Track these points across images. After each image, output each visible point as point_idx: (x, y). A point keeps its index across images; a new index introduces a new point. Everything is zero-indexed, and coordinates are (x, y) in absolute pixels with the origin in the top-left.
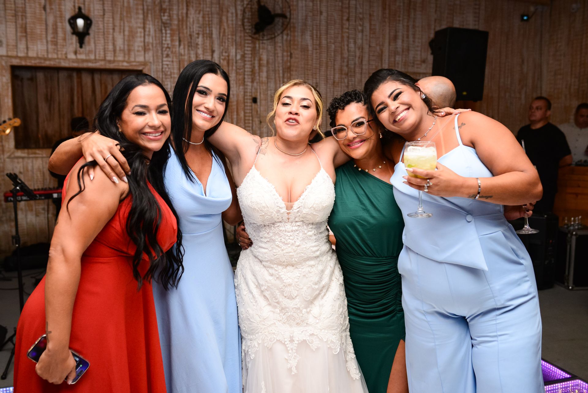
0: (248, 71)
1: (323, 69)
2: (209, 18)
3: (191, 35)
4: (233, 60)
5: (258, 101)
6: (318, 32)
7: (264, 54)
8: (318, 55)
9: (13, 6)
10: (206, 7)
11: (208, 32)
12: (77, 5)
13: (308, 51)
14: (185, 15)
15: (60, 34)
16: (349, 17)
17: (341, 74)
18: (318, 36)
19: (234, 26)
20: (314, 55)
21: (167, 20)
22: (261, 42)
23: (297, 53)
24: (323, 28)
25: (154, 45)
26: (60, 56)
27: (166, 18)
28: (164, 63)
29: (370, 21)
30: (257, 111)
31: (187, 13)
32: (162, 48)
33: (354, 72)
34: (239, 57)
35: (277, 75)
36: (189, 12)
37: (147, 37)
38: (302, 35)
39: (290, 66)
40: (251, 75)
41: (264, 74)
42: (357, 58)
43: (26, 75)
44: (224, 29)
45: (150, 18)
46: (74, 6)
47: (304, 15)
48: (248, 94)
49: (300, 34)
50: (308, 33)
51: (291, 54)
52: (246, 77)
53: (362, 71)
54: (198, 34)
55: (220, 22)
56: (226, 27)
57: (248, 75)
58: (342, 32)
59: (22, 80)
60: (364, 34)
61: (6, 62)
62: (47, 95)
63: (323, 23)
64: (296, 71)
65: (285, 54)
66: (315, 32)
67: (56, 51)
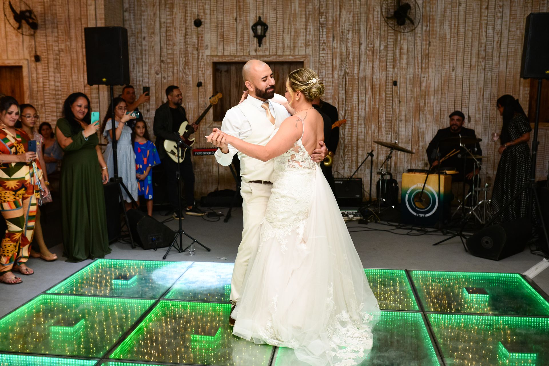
0: (390, 59)
1: (460, 54)
2: (358, 17)
3: (342, 32)
4: (377, 50)
5: (398, 84)
6: (457, 21)
7: (404, 44)
8: (456, 43)
9: (216, 20)
10: (356, 8)
11: (357, 28)
12: (258, 15)
13: (446, 39)
14: (338, 16)
15: (246, 38)
16: (488, 6)
17: (478, 58)
18: (457, 25)
19: (379, 22)
20: (452, 42)
21: (324, 21)
22: (402, 34)
23: (436, 42)
24: (462, 18)
25: (313, 42)
26: (245, 54)
27: (323, 19)
28: (321, 55)
29: (511, 7)
30: (397, 93)
31: (340, 15)
32: (319, 43)
33: (492, 55)
34: (382, 47)
35: (416, 61)
36: (341, 14)
37: (308, 36)
38: (440, 26)
39: (429, 53)
40: (393, 62)
41: (404, 61)
42: (495, 43)
43: (224, 68)
44: (371, 25)
45: (310, 21)
46: (256, 16)
47: (443, 7)
48: (390, 78)
49: (438, 25)
50: (447, 23)
51: (430, 42)
52: (388, 64)
53: (500, 54)
54: (349, 31)
55: (368, 19)
56: (372, 24)
57: (390, 62)
58: (480, 19)
59: (221, 72)
60: (503, 20)
61: (210, 60)
62: (237, 82)
63: (462, 13)
64: (434, 57)
65: (424, 43)
66: (453, 22)
67: (242, 50)
